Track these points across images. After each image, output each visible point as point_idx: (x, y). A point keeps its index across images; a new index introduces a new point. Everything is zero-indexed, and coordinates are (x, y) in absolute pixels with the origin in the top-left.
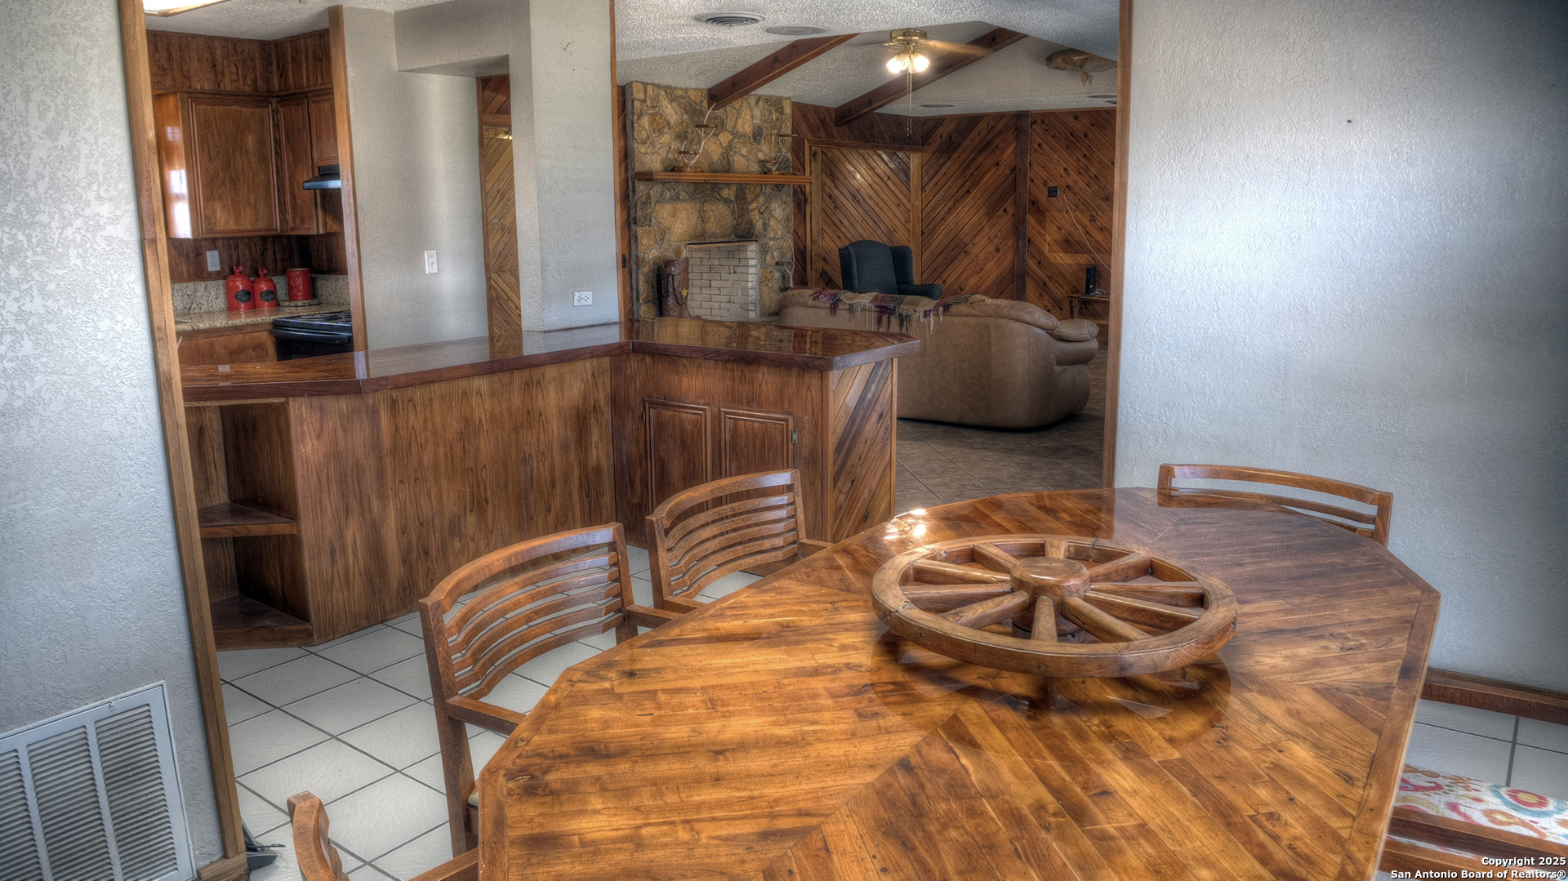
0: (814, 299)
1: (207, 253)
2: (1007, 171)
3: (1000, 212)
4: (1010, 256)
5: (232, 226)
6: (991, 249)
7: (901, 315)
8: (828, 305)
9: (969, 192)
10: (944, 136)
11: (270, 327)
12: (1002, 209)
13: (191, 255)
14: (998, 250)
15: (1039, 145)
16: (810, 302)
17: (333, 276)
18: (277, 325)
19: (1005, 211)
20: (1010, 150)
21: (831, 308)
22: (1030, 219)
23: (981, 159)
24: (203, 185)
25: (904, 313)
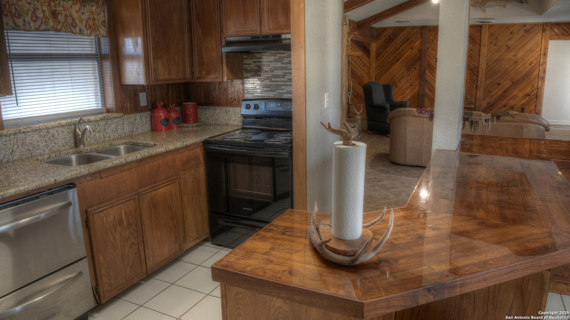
0: (419, 113)
1: (140, 94)
2: (417, 51)
3: (413, 69)
4: (417, 88)
5: (167, 77)
6: (408, 85)
7: (472, 122)
8: (428, 116)
9: (398, 60)
10: (387, 36)
11: (201, 144)
12: (414, 68)
13: (132, 96)
14: (411, 85)
15: (432, 40)
16: (417, 114)
17: (211, 107)
18: (206, 143)
19: (415, 68)
20: (418, 42)
21: (429, 118)
22: (427, 72)
23: (404, 46)
24: (153, 48)
25: (474, 120)
